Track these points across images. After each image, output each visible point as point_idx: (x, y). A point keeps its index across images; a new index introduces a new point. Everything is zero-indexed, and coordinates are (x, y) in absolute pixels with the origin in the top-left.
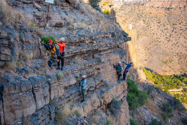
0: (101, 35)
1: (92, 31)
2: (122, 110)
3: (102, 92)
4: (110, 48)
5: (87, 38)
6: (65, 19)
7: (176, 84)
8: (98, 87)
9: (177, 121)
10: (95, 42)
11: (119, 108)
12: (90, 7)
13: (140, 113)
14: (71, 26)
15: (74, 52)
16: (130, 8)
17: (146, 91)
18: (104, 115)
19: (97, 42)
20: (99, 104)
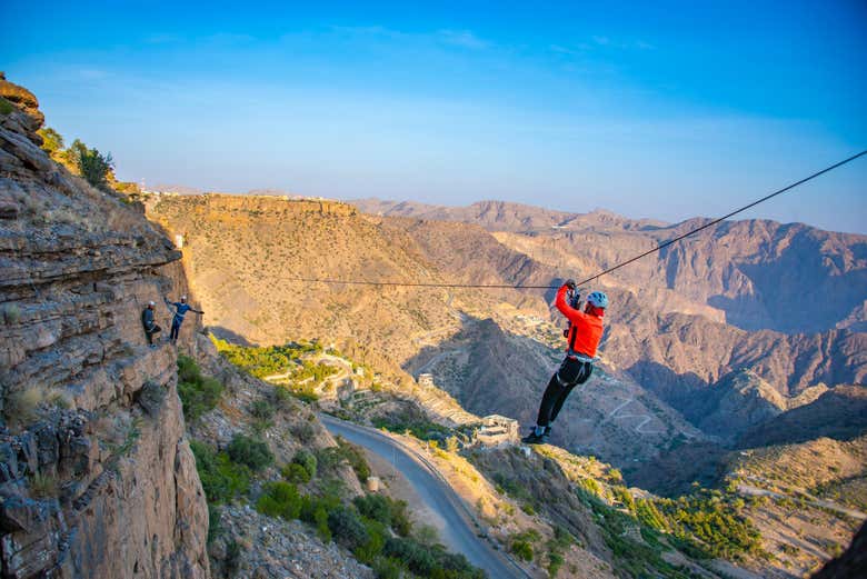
0: (112, 240)
1: (90, 230)
2: (168, 404)
3: (120, 367)
4: (134, 270)
5: (80, 244)
6: (22, 201)
7: (277, 364)
8: (109, 355)
9: (283, 434)
10: (98, 253)
11: (161, 401)
12: (85, 183)
13: (208, 426)
14: (36, 218)
15: (48, 274)
16: (177, 209)
17: (218, 381)
18: (126, 416)
19: (102, 253)
20: (114, 393)
